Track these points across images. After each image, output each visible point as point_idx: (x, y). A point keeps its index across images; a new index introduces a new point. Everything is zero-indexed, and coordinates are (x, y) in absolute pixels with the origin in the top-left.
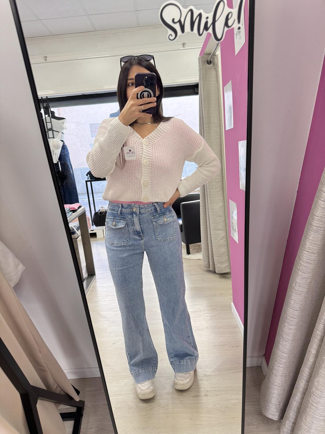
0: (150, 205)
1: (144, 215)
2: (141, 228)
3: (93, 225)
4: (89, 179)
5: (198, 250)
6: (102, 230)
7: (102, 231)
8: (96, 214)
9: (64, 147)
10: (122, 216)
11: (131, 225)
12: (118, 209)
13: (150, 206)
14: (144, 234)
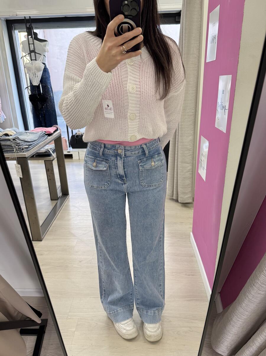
0: (137, 147)
1: (130, 159)
2: (125, 172)
10: (104, 157)
11: (114, 168)
12: (100, 149)
13: (137, 149)
14: (127, 179)
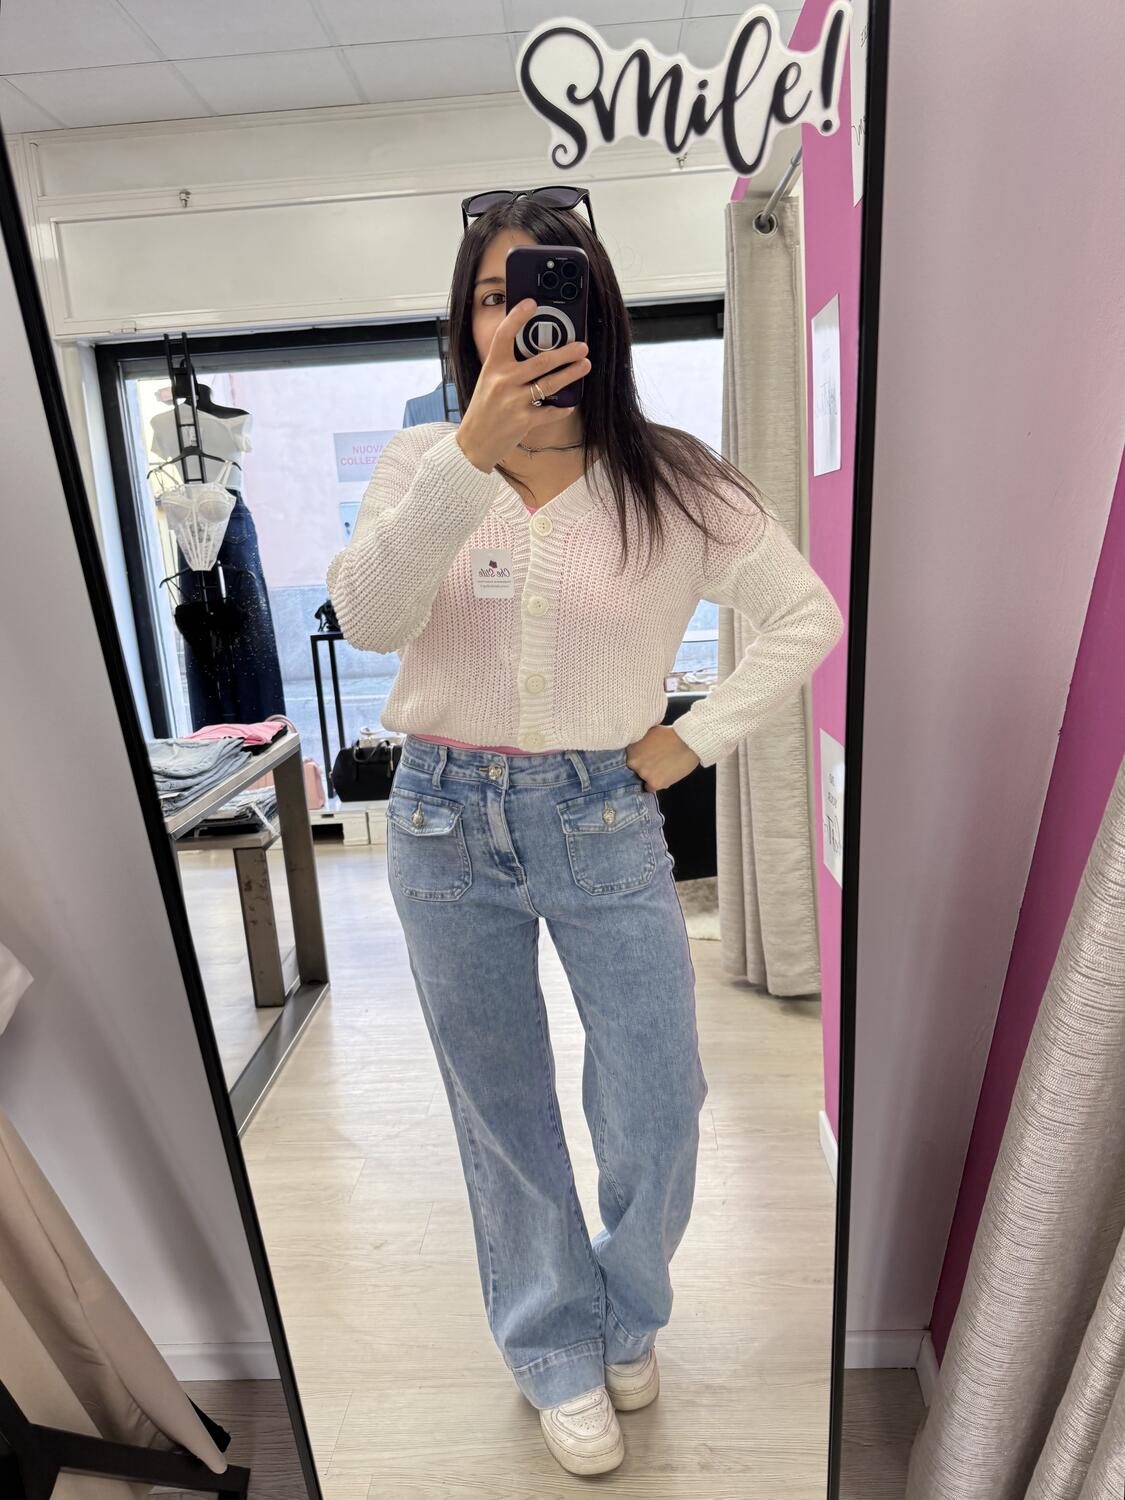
0: (551, 760)
1: (527, 798)
2: (514, 842)
3: (331, 796)
4: (326, 629)
5: (708, 903)
6: (364, 815)
7: (364, 820)
8: (344, 755)
9: (239, 516)
10: (445, 792)
11: (478, 829)
12: (433, 764)
13: (552, 765)
14: (527, 866)
